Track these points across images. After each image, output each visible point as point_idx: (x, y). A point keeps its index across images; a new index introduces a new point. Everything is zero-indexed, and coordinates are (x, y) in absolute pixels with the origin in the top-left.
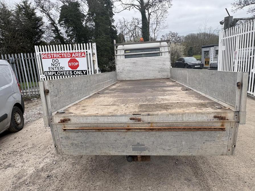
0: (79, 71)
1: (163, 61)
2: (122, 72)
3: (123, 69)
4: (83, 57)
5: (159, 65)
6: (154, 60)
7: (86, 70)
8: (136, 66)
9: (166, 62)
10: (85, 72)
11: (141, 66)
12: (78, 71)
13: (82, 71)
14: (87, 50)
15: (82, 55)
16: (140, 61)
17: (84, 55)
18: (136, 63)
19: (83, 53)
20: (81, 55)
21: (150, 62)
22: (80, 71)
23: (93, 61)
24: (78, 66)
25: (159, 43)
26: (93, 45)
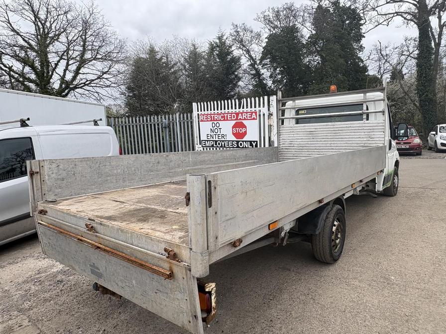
0: (246, 141)
1: (369, 131)
2: (289, 149)
3: (291, 144)
4: (254, 119)
5: (360, 138)
6: (350, 128)
7: (257, 141)
8: (313, 139)
9: (375, 133)
10: (254, 145)
11: (323, 138)
12: (244, 142)
13: (251, 142)
14: (259, 109)
15: (253, 117)
16: (322, 130)
17: (255, 117)
18: (314, 133)
19: (254, 114)
20: (251, 117)
21: (340, 132)
22: (248, 141)
23: (270, 126)
24: (245, 133)
25: (362, 95)
26: (270, 100)
